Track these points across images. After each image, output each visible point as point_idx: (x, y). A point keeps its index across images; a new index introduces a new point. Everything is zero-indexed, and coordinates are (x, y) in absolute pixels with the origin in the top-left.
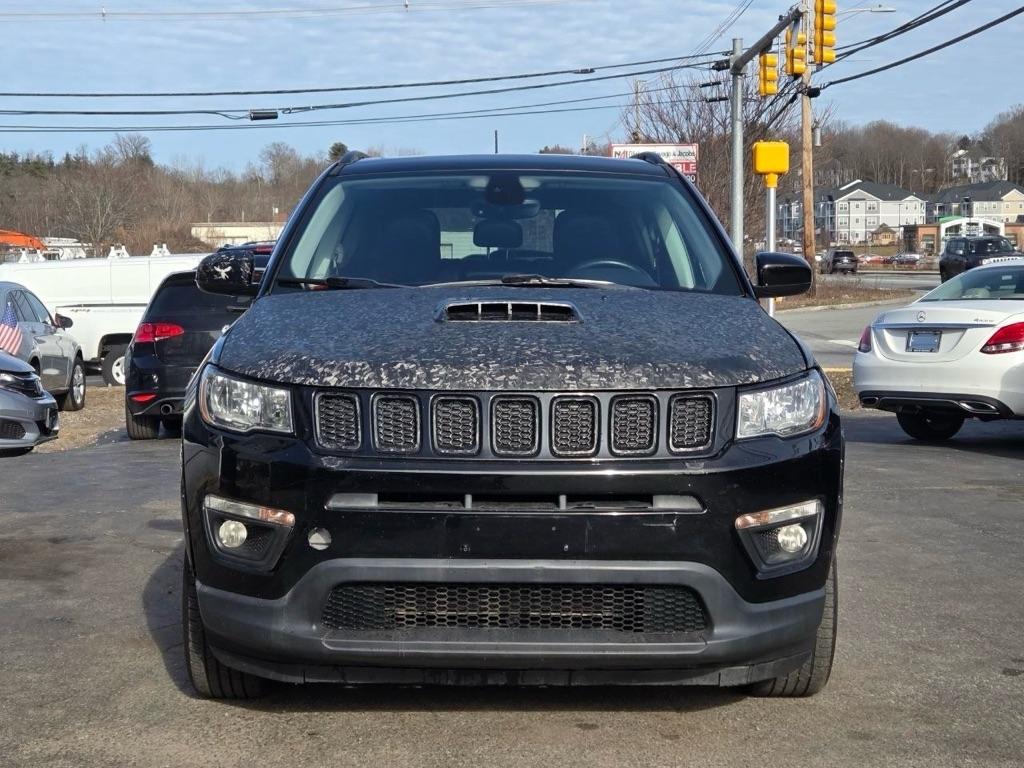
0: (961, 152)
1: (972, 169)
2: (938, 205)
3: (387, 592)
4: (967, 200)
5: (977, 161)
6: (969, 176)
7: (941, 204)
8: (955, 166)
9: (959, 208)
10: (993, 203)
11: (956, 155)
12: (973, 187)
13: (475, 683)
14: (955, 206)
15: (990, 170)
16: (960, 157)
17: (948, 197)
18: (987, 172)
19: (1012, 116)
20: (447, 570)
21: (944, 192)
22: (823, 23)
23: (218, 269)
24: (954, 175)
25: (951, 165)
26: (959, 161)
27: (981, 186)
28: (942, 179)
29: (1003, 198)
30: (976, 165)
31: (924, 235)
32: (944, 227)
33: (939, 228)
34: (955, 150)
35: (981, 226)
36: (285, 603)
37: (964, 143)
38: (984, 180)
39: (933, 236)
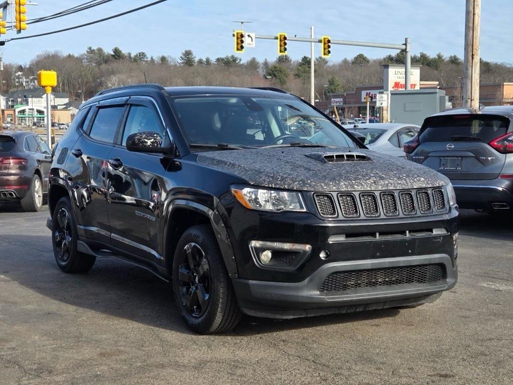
0: (20, 73)
1: (25, 82)
2: (11, 99)
3: (346, 275)
4: (25, 97)
5: (28, 78)
6: (24, 85)
7: (12, 99)
8: (17, 80)
9: (22, 101)
10: (38, 99)
11: (17, 74)
12: (27, 91)
13: (380, 308)
14: (19, 100)
15: (34, 82)
16: (19, 75)
17: (15, 95)
18: (33, 84)
19: (43, 56)
20: (372, 264)
21: (13, 93)
22: (20, 10)
23: (146, 140)
24: (17, 84)
25: (14, 80)
26: (18, 77)
27: (30, 90)
28: (11, 87)
29: (43, 96)
30: (28, 80)
31: (8, 114)
32: (17, 110)
33: (15, 111)
34: (16, 72)
35: (35, 110)
36: (306, 283)
37: (20, 68)
38: (31, 87)
39: (12, 115)
